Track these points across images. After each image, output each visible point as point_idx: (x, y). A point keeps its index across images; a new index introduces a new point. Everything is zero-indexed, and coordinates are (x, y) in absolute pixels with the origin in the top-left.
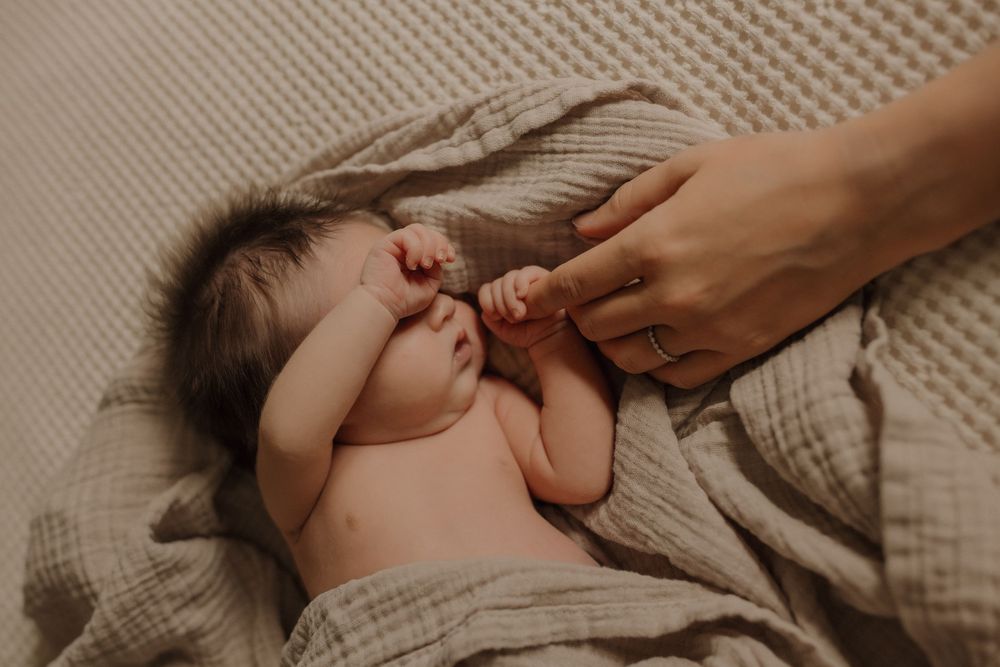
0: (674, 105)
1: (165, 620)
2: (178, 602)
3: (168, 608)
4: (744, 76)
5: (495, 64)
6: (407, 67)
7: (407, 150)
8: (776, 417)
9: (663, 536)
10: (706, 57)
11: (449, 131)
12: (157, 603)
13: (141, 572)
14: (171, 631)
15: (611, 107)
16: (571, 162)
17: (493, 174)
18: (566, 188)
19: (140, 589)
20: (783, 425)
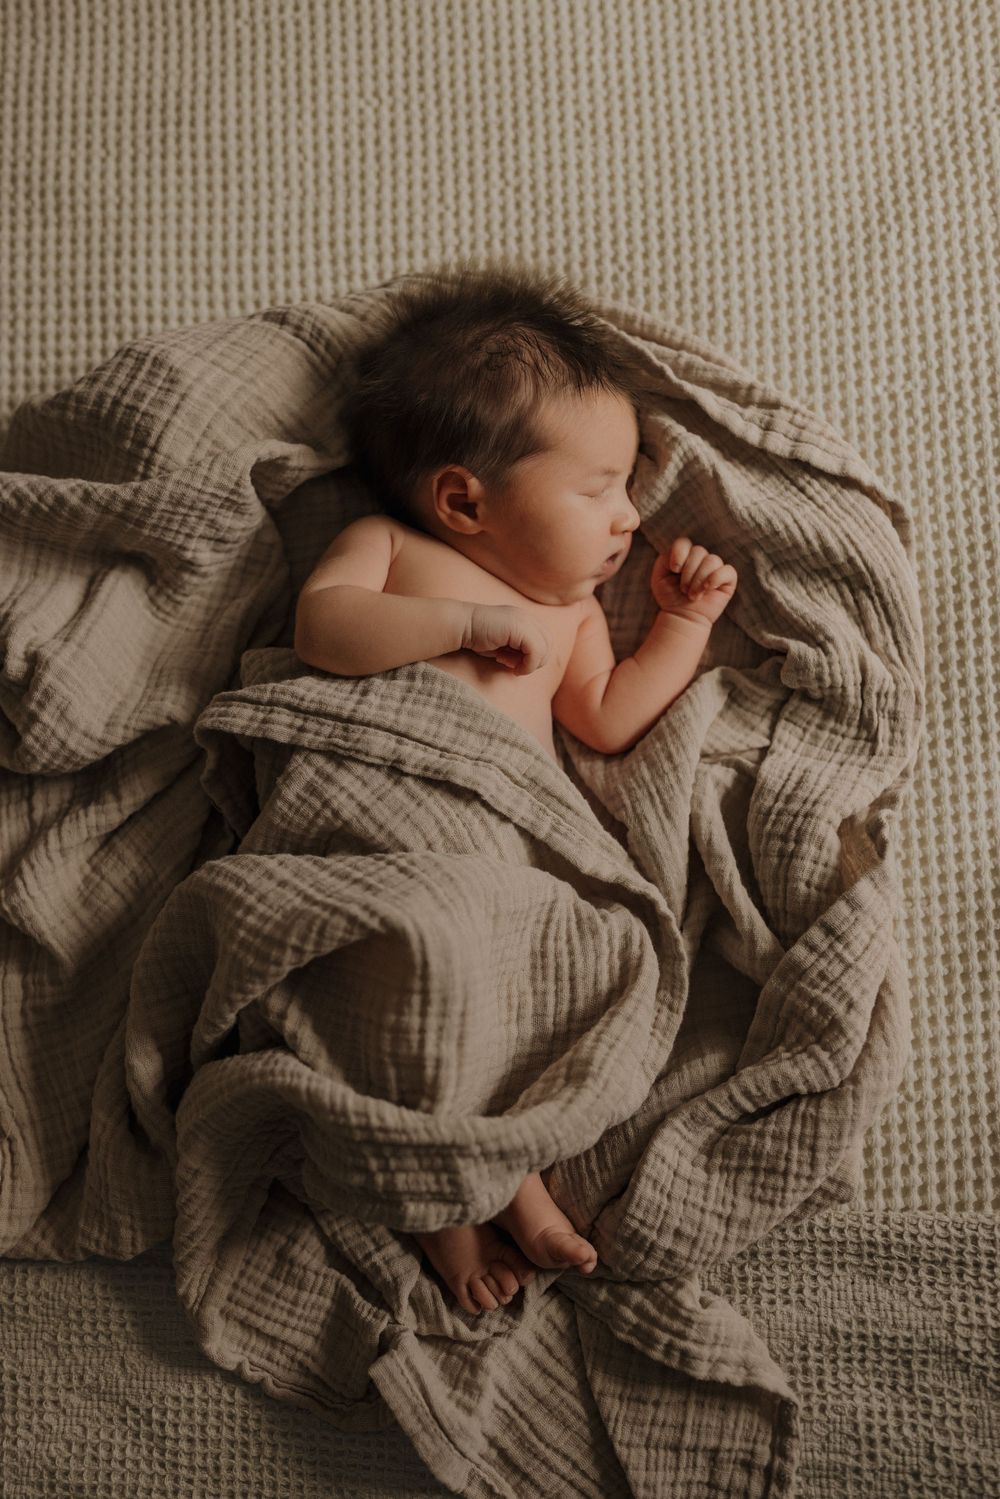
0: (906, 542)
1: (189, 536)
2: (211, 533)
3: (201, 529)
4: (965, 570)
5: (811, 390)
6: (746, 322)
7: (701, 382)
8: (780, 805)
9: (637, 816)
10: (952, 534)
11: (746, 403)
12: (201, 518)
13: (221, 487)
14: (182, 548)
15: (868, 501)
16: (809, 508)
17: (744, 463)
18: (789, 521)
19: (206, 497)
20: (780, 813)
